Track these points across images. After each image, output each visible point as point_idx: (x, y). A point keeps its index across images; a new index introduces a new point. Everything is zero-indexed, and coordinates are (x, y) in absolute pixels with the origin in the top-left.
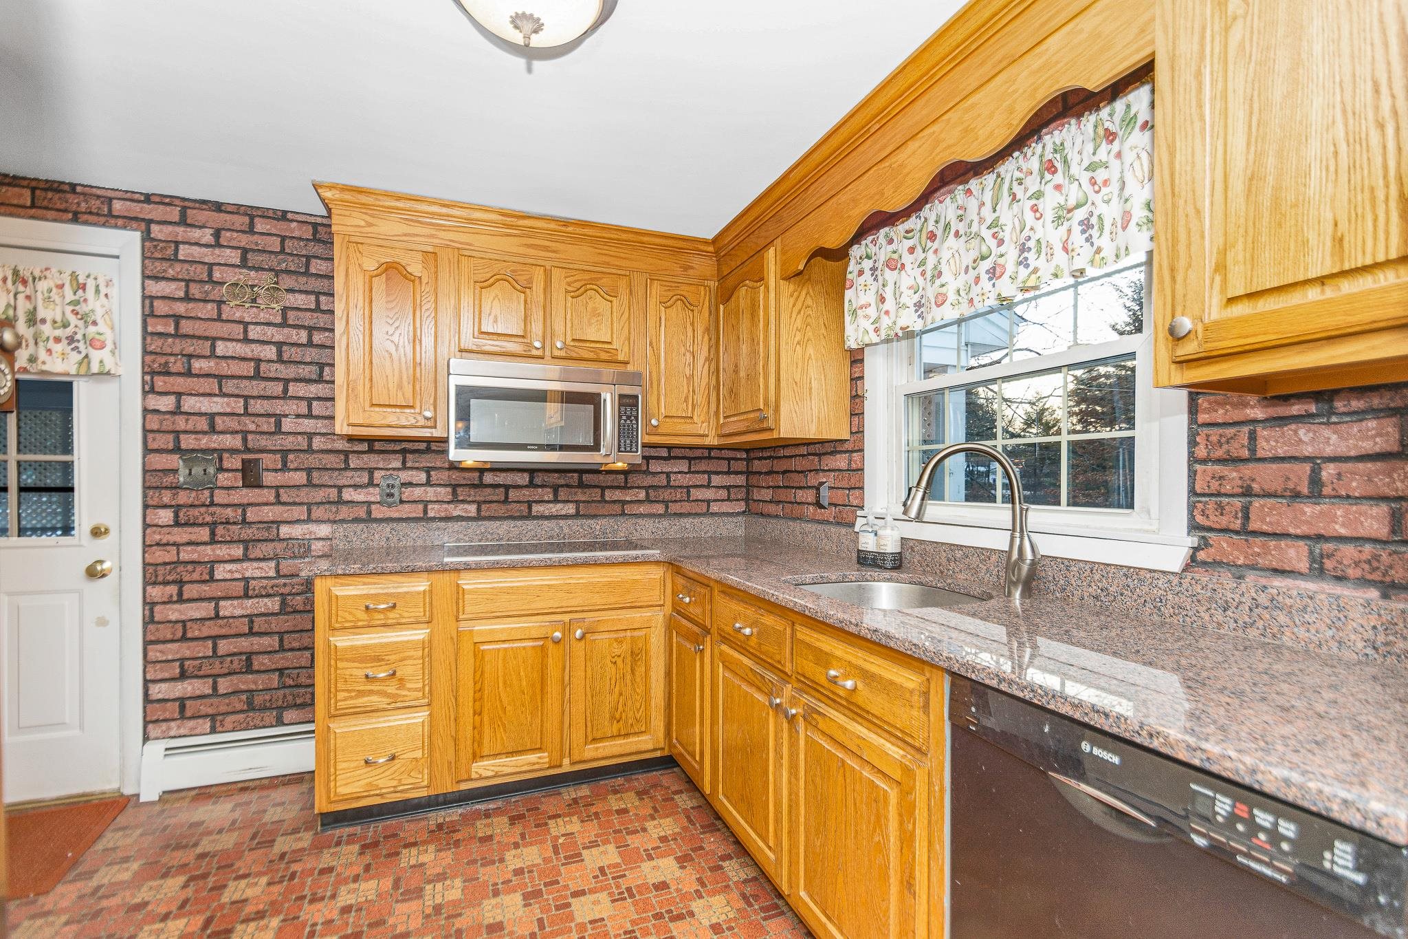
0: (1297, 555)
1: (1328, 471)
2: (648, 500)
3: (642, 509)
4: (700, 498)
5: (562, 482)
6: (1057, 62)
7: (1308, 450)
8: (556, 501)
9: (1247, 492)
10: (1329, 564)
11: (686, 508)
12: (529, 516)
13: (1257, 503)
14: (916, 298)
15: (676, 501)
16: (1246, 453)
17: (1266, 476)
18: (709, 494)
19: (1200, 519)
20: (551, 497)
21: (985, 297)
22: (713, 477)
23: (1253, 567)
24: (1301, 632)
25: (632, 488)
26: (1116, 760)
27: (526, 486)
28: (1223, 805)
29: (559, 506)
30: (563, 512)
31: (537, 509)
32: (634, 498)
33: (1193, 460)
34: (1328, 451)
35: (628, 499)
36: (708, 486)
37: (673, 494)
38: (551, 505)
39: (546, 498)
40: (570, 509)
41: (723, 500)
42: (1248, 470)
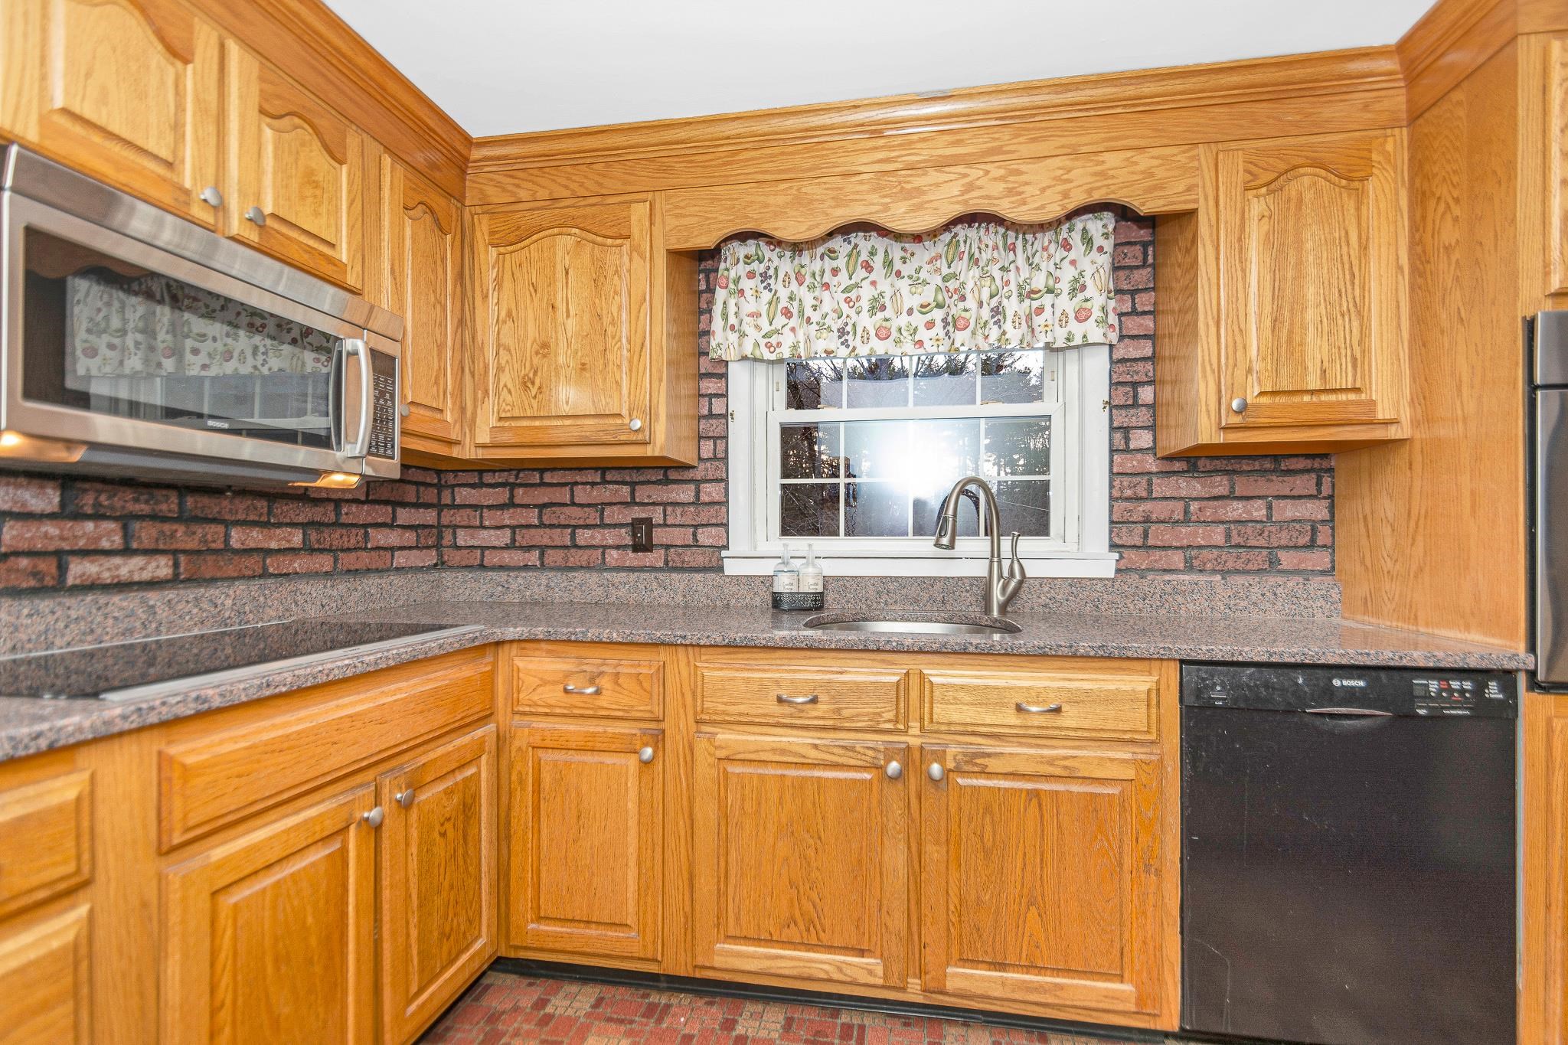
0: (1177, 559)
1: (1194, 506)
2: (309, 549)
3: (298, 564)
4: (382, 543)
5: (143, 508)
6: (1113, 177)
7: (1183, 493)
8: (127, 551)
9: (1147, 520)
10: (1196, 563)
11: (365, 559)
12: (58, 587)
13: (1153, 527)
14: (840, 323)
15: (349, 550)
16: (1144, 494)
17: (1158, 510)
18: (392, 538)
19: (1117, 540)
20: (117, 540)
21: (940, 343)
22: (400, 511)
23: (1152, 570)
24: (1191, 607)
25: (279, 525)
26: (1361, 683)
27: (52, 516)
28: (1434, 686)
29: (137, 561)
30: (146, 576)
31: (79, 570)
32: (284, 545)
33: (1112, 498)
34: (1195, 494)
35: (274, 545)
36: (390, 526)
37: (345, 539)
38: (117, 560)
39: (105, 544)
40: (162, 568)
41: (410, 548)
42: (1147, 506)
